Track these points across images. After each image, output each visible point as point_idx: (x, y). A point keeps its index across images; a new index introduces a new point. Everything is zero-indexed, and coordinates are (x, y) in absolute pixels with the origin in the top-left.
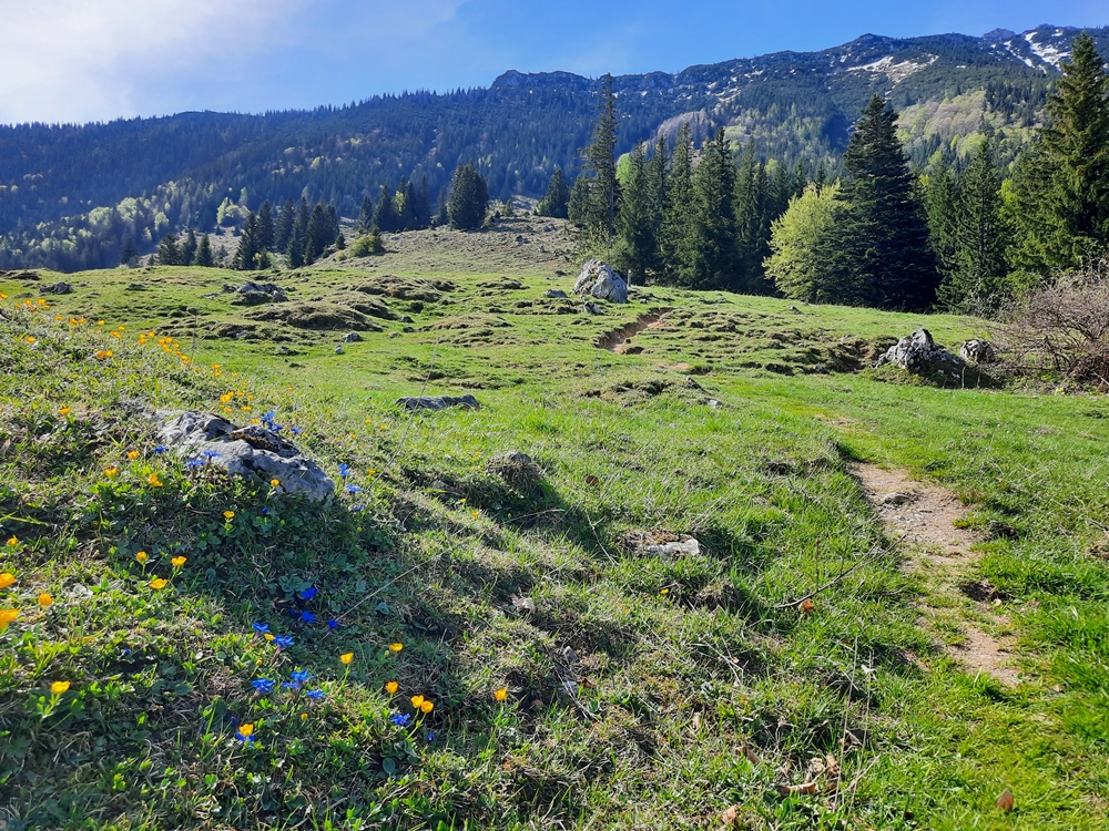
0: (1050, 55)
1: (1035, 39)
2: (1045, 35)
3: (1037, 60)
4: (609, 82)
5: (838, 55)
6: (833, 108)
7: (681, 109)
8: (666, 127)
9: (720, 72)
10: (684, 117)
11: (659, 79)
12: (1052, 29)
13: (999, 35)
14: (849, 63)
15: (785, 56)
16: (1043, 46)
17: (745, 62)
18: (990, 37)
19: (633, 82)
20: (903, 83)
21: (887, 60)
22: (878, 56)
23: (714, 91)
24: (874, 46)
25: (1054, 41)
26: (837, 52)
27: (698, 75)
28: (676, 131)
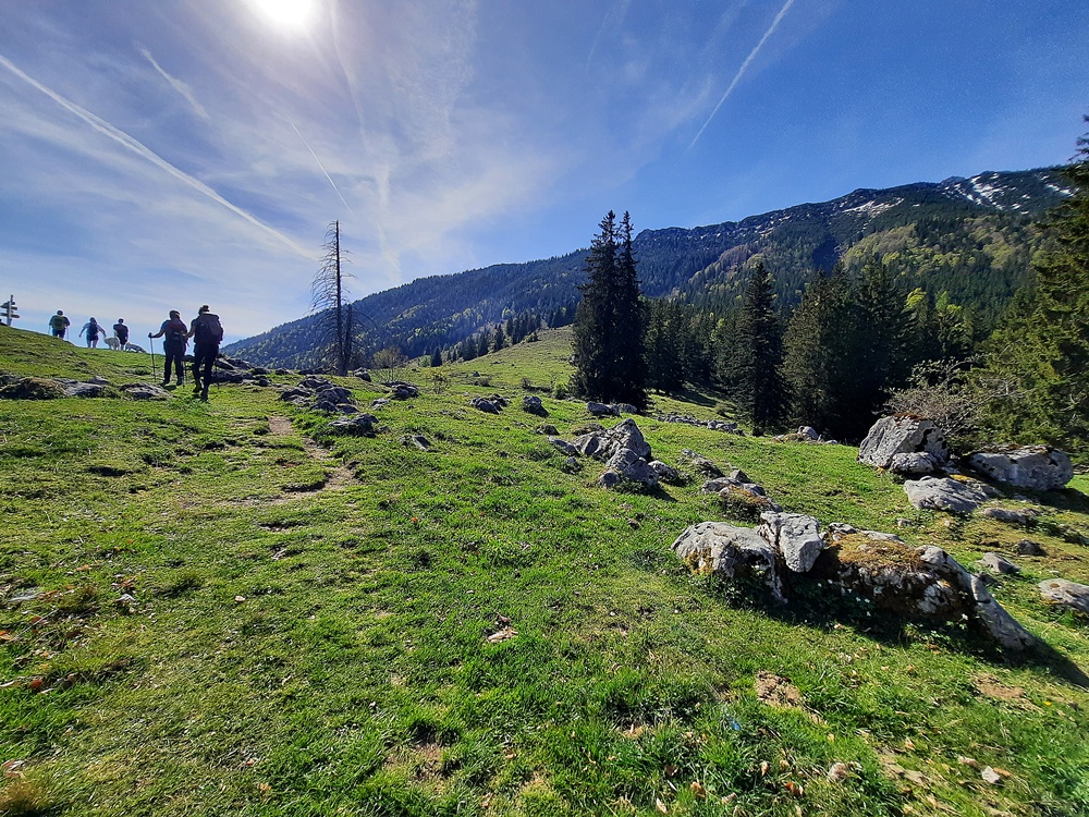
0: (986, 191)
1: (978, 182)
2: (985, 178)
3: (977, 195)
4: (700, 230)
5: (839, 203)
6: (827, 236)
7: (738, 243)
8: (725, 254)
9: (764, 219)
10: (736, 248)
11: (728, 226)
12: (992, 174)
13: (951, 182)
14: (846, 207)
15: (805, 207)
16: (983, 186)
17: (780, 212)
18: (947, 183)
19: (713, 229)
20: (876, 218)
21: (870, 204)
22: (866, 202)
23: (760, 230)
24: (863, 195)
25: (991, 182)
26: (838, 201)
27: (750, 222)
28: (729, 256)
